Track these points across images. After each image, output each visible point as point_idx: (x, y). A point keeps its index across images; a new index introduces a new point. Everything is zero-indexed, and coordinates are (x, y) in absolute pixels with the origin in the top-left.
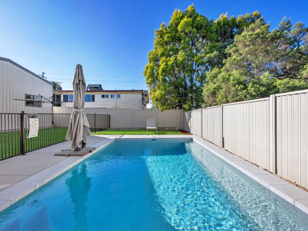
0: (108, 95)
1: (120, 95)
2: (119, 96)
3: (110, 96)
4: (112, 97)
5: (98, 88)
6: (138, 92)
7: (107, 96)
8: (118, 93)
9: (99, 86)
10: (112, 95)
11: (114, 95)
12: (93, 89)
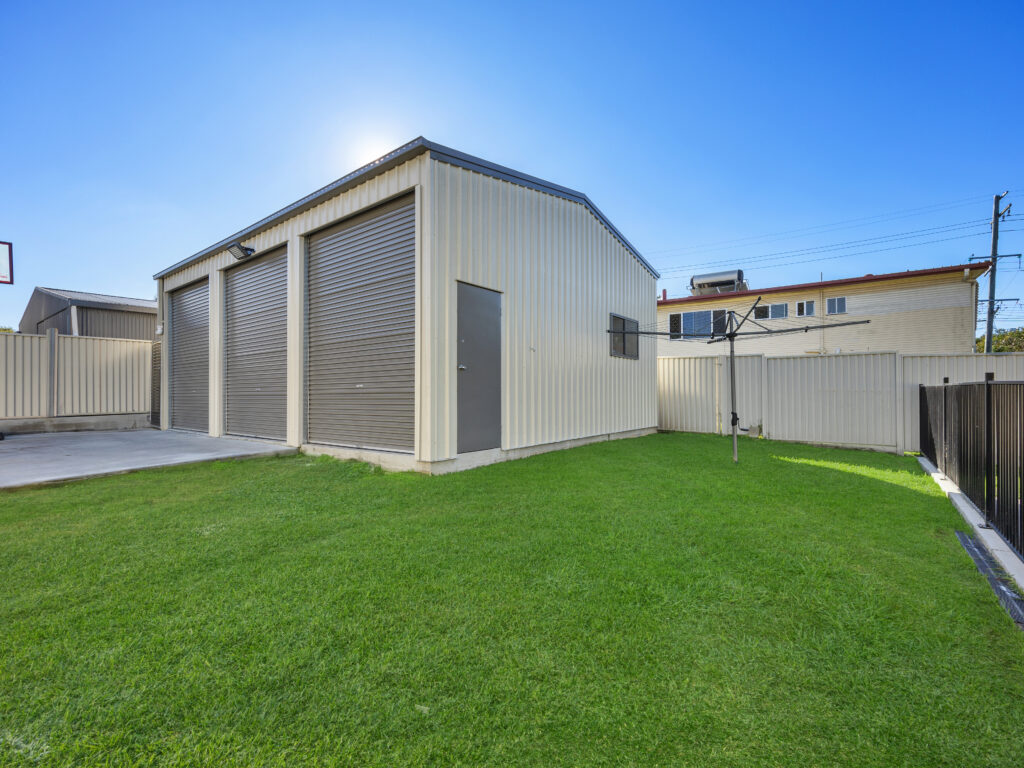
0: (781, 306)
1: (842, 302)
2: (837, 306)
3: (793, 307)
4: (801, 312)
5: (731, 282)
6: (957, 274)
7: (781, 312)
8: (835, 294)
9: (735, 277)
10: (801, 306)
11: (810, 304)
12: (707, 291)
